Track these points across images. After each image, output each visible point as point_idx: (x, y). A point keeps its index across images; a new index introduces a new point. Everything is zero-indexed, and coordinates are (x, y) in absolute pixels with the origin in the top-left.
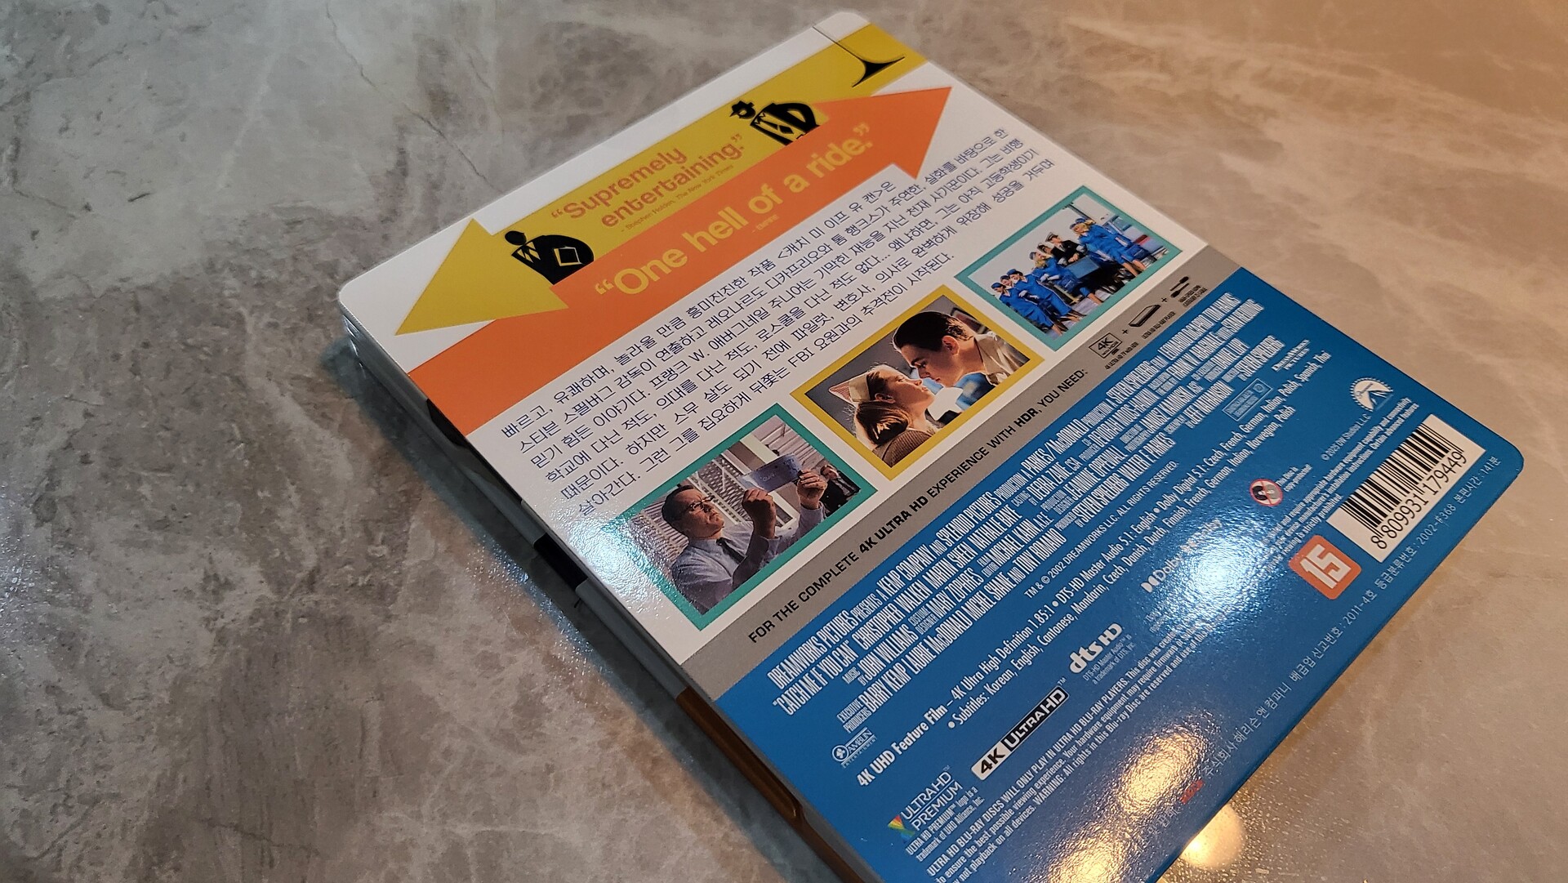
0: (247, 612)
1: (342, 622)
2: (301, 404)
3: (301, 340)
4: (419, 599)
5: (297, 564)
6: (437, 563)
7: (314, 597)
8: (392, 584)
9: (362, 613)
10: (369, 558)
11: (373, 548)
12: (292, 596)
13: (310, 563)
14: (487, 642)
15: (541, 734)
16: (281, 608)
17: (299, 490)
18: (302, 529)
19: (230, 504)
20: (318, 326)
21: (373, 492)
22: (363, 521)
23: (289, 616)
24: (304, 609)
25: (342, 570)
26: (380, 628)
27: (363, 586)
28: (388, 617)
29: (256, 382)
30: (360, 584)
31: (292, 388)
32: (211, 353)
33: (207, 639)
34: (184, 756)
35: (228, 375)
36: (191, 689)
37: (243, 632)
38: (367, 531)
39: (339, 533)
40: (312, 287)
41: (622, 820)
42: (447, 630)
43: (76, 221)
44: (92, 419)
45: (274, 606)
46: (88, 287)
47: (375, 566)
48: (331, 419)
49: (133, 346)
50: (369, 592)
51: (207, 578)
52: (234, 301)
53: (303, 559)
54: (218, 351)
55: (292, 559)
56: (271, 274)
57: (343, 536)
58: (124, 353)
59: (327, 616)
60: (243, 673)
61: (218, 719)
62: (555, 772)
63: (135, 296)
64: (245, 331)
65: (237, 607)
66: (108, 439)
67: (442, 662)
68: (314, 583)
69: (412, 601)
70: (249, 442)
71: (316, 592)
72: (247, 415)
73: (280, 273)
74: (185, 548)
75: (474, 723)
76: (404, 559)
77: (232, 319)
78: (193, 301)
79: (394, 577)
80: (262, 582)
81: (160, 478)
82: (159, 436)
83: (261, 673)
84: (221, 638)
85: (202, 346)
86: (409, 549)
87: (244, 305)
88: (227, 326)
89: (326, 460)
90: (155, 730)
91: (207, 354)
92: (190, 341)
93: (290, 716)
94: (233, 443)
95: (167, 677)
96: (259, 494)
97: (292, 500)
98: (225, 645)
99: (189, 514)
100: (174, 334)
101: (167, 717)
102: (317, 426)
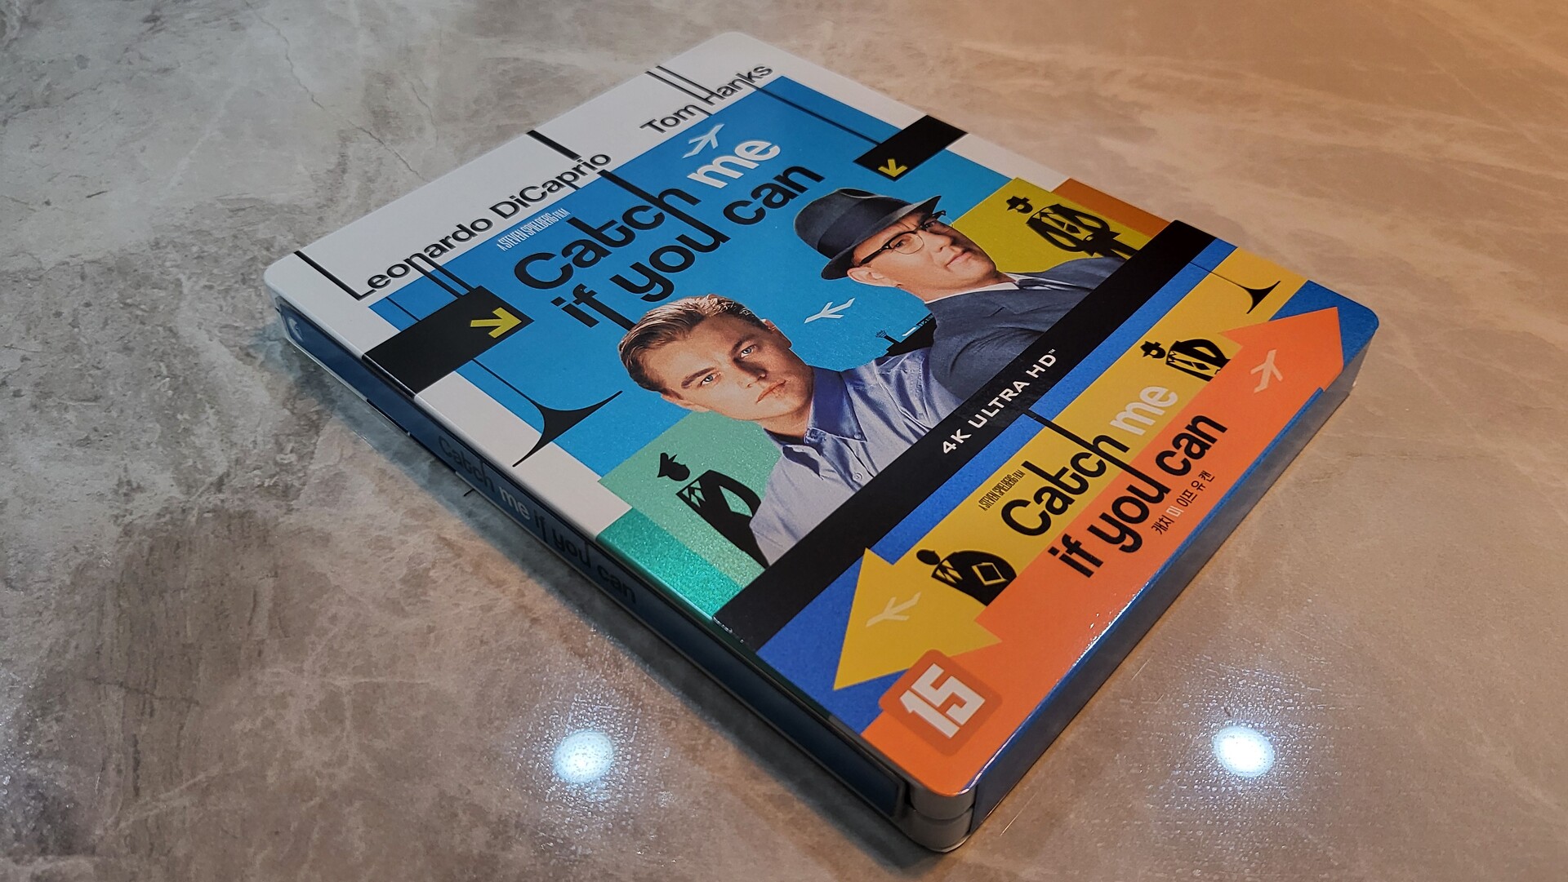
0: (157, 510)
1: (245, 515)
2: (226, 346)
3: (233, 298)
4: (321, 496)
5: (209, 472)
6: (341, 467)
7: (221, 496)
8: (297, 484)
9: (265, 508)
10: (276, 463)
11: (282, 456)
12: (200, 496)
13: (220, 470)
14: (382, 529)
15: (427, 601)
16: (188, 505)
17: (218, 413)
18: (216, 442)
19: (151, 425)
20: (250, 287)
21: (287, 413)
22: (276, 435)
23: (195, 512)
24: (211, 506)
25: (251, 475)
26: (281, 520)
27: (269, 486)
28: (290, 510)
29: (186, 330)
30: (266, 485)
31: (220, 335)
32: (147, 310)
33: (114, 531)
34: (78, 627)
35: (160, 326)
36: (90, 573)
37: (147, 527)
38: (277, 443)
39: (251, 446)
40: (247, 257)
41: (498, 670)
42: (344, 520)
43: (36, 214)
44: (29, 362)
45: (181, 505)
46: (40, 262)
47: (282, 470)
48: (254, 358)
49: (75, 306)
50: (274, 492)
51: (120, 484)
52: (174, 270)
53: (215, 466)
54: (154, 309)
55: (203, 467)
56: (212, 249)
57: (255, 448)
58: (66, 311)
59: (231, 511)
60: (145, 559)
61: (116, 596)
62: (436, 632)
63: (83, 268)
64: (181, 292)
65: (145, 508)
66: (41, 378)
67: (337, 546)
68: (223, 485)
69: (314, 497)
70: (174, 377)
71: (224, 493)
72: (175, 356)
73: (220, 248)
74: (102, 461)
75: (362, 594)
76: (310, 464)
77: (172, 283)
78: (136, 270)
79: (300, 478)
80: (172, 486)
81: (86, 406)
82: (90, 375)
83: (161, 558)
84: (127, 532)
85: (140, 304)
86: (315, 456)
87: (184, 274)
88: (165, 289)
89: (246, 389)
90: (53, 607)
91: (143, 310)
92: (129, 301)
93: (185, 592)
94: (159, 378)
95: (71, 563)
96: (179, 417)
97: (209, 421)
98: (130, 537)
99: (111, 433)
100: (116, 295)
101: (66, 596)
102: (240, 362)
